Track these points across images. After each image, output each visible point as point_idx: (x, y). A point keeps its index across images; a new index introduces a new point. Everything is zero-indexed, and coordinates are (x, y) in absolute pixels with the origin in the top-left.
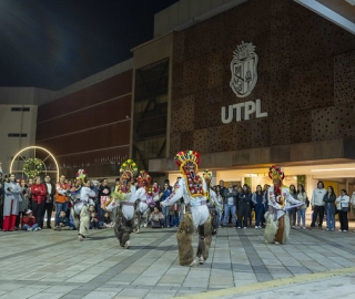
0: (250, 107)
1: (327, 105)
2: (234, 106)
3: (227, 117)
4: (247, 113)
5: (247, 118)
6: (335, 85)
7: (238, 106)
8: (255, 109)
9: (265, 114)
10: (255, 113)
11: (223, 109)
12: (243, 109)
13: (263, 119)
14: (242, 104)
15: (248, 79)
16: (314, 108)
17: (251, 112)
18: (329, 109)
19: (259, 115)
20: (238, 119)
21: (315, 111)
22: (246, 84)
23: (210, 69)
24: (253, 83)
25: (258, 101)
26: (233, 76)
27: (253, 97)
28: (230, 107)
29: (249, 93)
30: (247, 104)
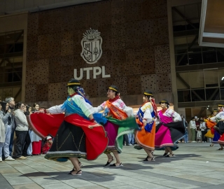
0: (97, 71)
1: (151, 73)
2: (85, 69)
3: (78, 76)
4: (95, 75)
5: (95, 77)
6: (156, 62)
7: (88, 70)
8: (101, 72)
9: (109, 76)
10: (101, 75)
11: (75, 71)
12: (91, 72)
13: (107, 79)
14: (91, 68)
15: (96, 53)
16: (143, 74)
17: (99, 73)
18: (152, 75)
19: (104, 76)
20: (88, 77)
21: (144, 76)
22: (94, 56)
23: (62, 43)
24: (99, 56)
25: (103, 67)
26: (83, 50)
27: (100, 63)
28: (81, 70)
29: (96, 61)
30: (95, 68)
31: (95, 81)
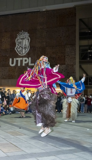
1: (62, 64)
2: (17, 59)
3: (13, 63)
4: (24, 63)
5: (24, 65)
6: (66, 57)
7: (19, 59)
9: (33, 64)
10: (28, 63)
11: (11, 60)
12: (22, 61)
14: (21, 59)
15: (25, 48)
17: (27, 62)
18: (63, 66)
19: (30, 64)
20: (19, 65)
22: (24, 50)
24: (27, 50)
25: (30, 58)
27: (28, 56)
28: (15, 59)
29: (25, 54)
30: (24, 59)
31: (24, 67)
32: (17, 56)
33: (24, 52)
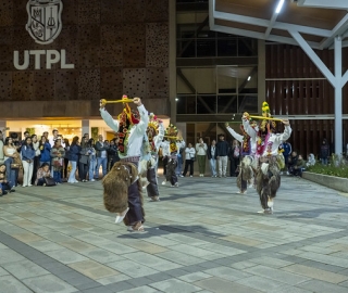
0: (53, 57)
1: (139, 66)
2: (32, 52)
3: (21, 63)
4: (49, 62)
5: (48, 67)
6: (147, 49)
7: (37, 53)
8: (58, 58)
9: (72, 66)
10: (59, 63)
11: (16, 53)
12: (43, 58)
13: (69, 71)
14: (43, 52)
15: (51, 26)
16: (125, 67)
17: (55, 61)
18: (140, 70)
19: (64, 66)
20: (37, 66)
21: (127, 70)
22: (48, 31)
24: (57, 31)
25: (63, 52)
27: (58, 44)
28: (26, 52)
29: (51, 41)
30: (50, 52)
31: (49, 73)
32: (31, 45)
33: (50, 36)
